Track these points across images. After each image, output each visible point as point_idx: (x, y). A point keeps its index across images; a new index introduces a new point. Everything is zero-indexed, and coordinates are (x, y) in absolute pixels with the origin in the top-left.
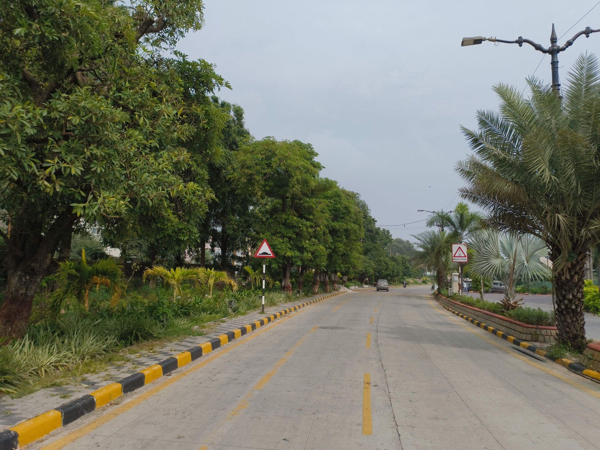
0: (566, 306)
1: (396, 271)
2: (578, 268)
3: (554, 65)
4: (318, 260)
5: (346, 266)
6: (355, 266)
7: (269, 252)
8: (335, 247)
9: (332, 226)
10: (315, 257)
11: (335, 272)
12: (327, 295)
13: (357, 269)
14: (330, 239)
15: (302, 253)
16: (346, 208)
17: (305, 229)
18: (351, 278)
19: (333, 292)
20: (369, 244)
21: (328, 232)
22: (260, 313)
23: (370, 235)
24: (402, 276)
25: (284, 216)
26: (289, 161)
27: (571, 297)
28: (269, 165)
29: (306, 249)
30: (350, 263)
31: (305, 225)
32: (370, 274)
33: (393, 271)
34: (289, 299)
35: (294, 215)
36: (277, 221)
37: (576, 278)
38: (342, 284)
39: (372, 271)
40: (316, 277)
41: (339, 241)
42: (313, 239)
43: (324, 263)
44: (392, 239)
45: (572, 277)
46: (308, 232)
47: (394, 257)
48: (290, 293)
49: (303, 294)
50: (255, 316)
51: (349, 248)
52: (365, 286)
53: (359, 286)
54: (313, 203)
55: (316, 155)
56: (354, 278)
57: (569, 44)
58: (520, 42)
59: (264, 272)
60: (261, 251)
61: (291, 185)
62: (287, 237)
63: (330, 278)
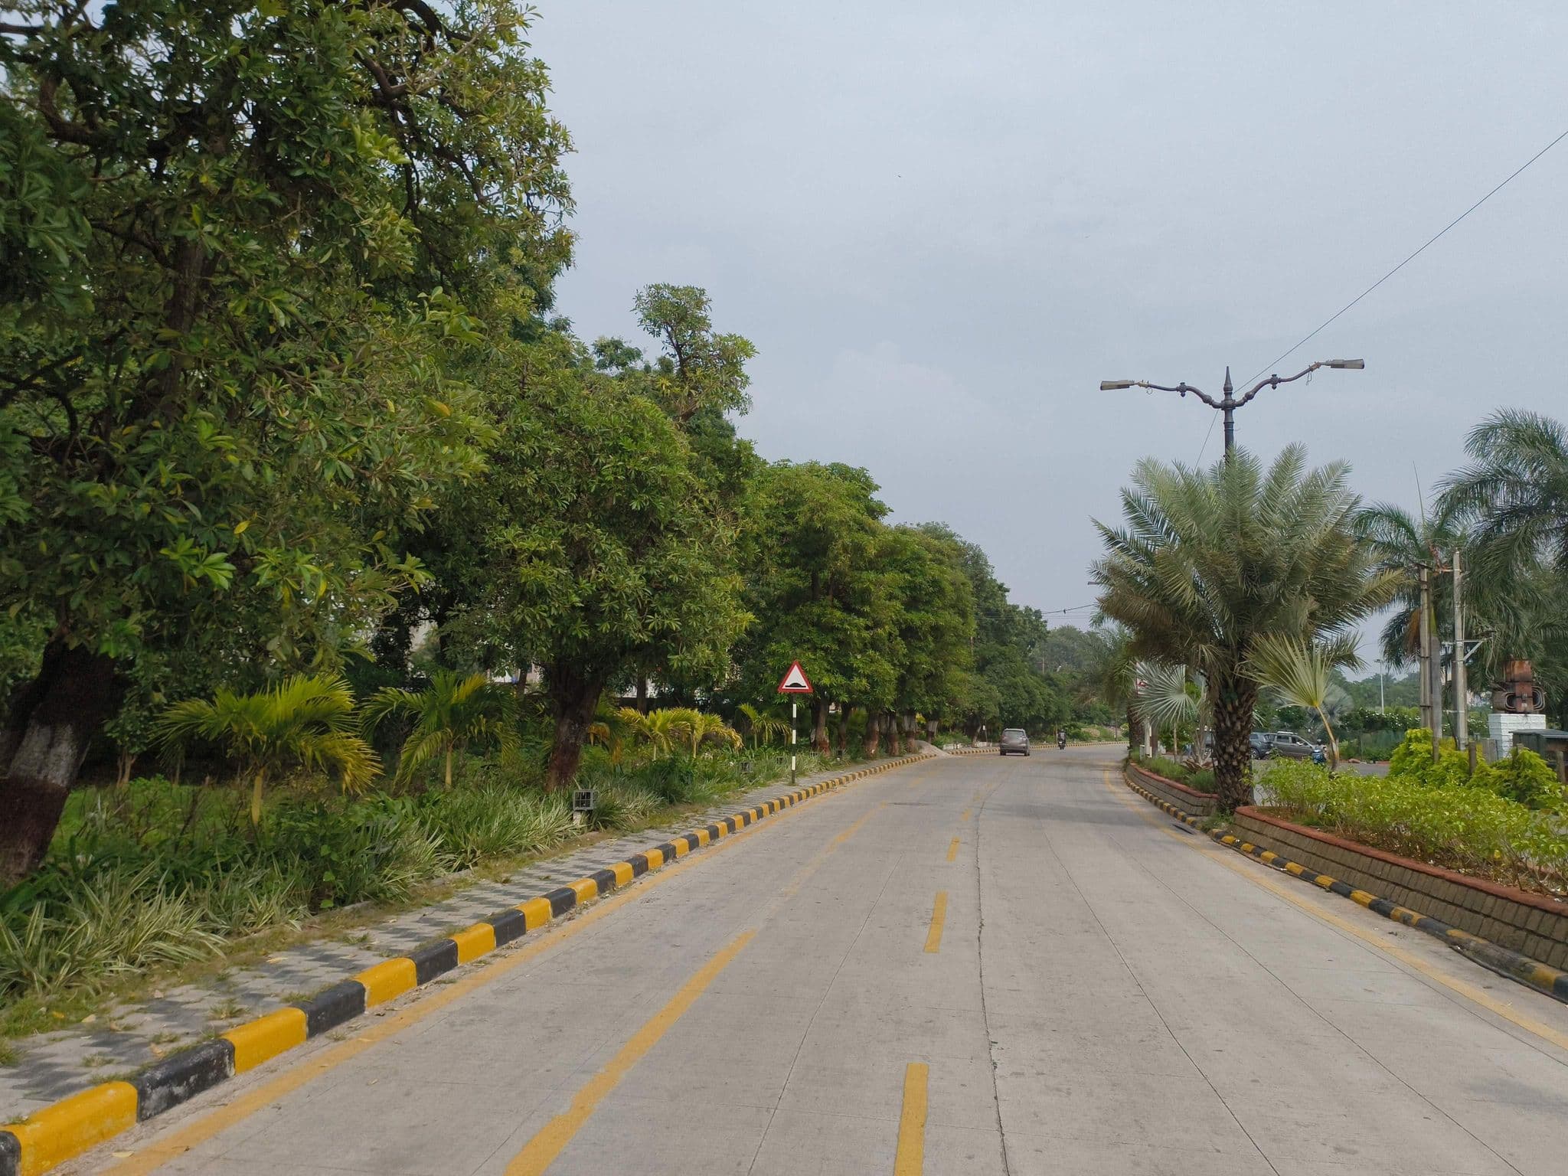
0: (1226, 762)
1: (1054, 708)
2: (1241, 712)
3: (1228, 426)
4: (878, 690)
5: (935, 699)
6: (955, 698)
7: (803, 682)
8: (912, 663)
9: (906, 621)
10: (873, 684)
11: (911, 713)
12: (894, 761)
13: (959, 706)
14: (901, 647)
15: (850, 678)
16: (935, 583)
17: (855, 633)
18: (947, 724)
19: (907, 755)
20: (992, 648)
21: (897, 633)
22: (789, 785)
23: (992, 623)
24: (1072, 719)
25: (816, 610)
26: (829, 514)
27: (1231, 750)
28: (790, 517)
29: (856, 670)
30: (943, 694)
31: (856, 626)
32: (990, 716)
33: (1048, 709)
34: (824, 765)
35: (834, 607)
36: (803, 619)
37: (1238, 725)
38: (926, 740)
39: (995, 711)
40: (873, 724)
41: (920, 648)
42: (871, 652)
43: (889, 695)
44: (1049, 632)
45: (1233, 724)
46: (860, 637)
47: (1052, 675)
48: (827, 755)
49: (849, 757)
50: (779, 789)
51: (941, 662)
52: (980, 744)
53: (965, 743)
54: (871, 582)
55: (877, 488)
56: (954, 727)
57: (1249, 397)
58: (1183, 389)
59: (795, 716)
60: (789, 682)
61: (831, 555)
62: (822, 649)
63: (899, 725)
